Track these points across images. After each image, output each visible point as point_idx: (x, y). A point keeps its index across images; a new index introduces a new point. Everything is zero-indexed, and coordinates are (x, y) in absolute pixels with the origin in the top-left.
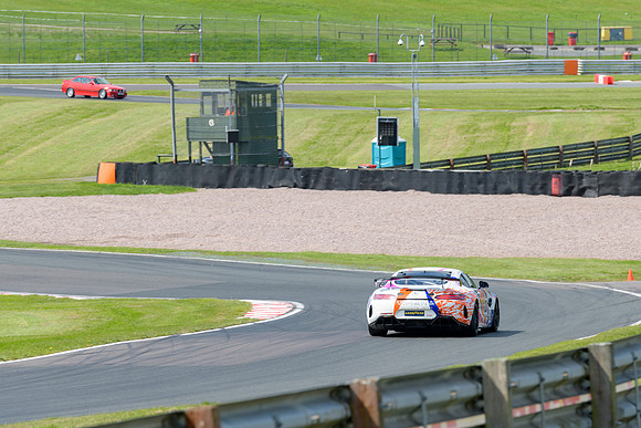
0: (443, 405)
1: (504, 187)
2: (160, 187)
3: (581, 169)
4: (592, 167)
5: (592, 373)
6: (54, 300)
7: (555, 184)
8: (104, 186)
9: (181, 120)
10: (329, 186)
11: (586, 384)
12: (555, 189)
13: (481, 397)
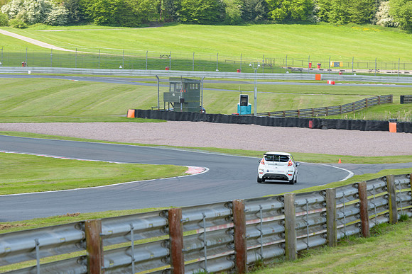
0: (268, 211)
1: (290, 124)
2: (152, 120)
3: (321, 118)
4: (325, 117)
5: (327, 200)
6: (109, 163)
7: (310, 124)
8: (130, 119)
9: (161, 93)
10: (220, 122)
11: (325, 204)
12: (310, 125)
13: (283, 208)
